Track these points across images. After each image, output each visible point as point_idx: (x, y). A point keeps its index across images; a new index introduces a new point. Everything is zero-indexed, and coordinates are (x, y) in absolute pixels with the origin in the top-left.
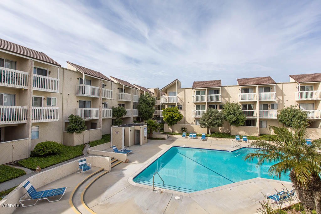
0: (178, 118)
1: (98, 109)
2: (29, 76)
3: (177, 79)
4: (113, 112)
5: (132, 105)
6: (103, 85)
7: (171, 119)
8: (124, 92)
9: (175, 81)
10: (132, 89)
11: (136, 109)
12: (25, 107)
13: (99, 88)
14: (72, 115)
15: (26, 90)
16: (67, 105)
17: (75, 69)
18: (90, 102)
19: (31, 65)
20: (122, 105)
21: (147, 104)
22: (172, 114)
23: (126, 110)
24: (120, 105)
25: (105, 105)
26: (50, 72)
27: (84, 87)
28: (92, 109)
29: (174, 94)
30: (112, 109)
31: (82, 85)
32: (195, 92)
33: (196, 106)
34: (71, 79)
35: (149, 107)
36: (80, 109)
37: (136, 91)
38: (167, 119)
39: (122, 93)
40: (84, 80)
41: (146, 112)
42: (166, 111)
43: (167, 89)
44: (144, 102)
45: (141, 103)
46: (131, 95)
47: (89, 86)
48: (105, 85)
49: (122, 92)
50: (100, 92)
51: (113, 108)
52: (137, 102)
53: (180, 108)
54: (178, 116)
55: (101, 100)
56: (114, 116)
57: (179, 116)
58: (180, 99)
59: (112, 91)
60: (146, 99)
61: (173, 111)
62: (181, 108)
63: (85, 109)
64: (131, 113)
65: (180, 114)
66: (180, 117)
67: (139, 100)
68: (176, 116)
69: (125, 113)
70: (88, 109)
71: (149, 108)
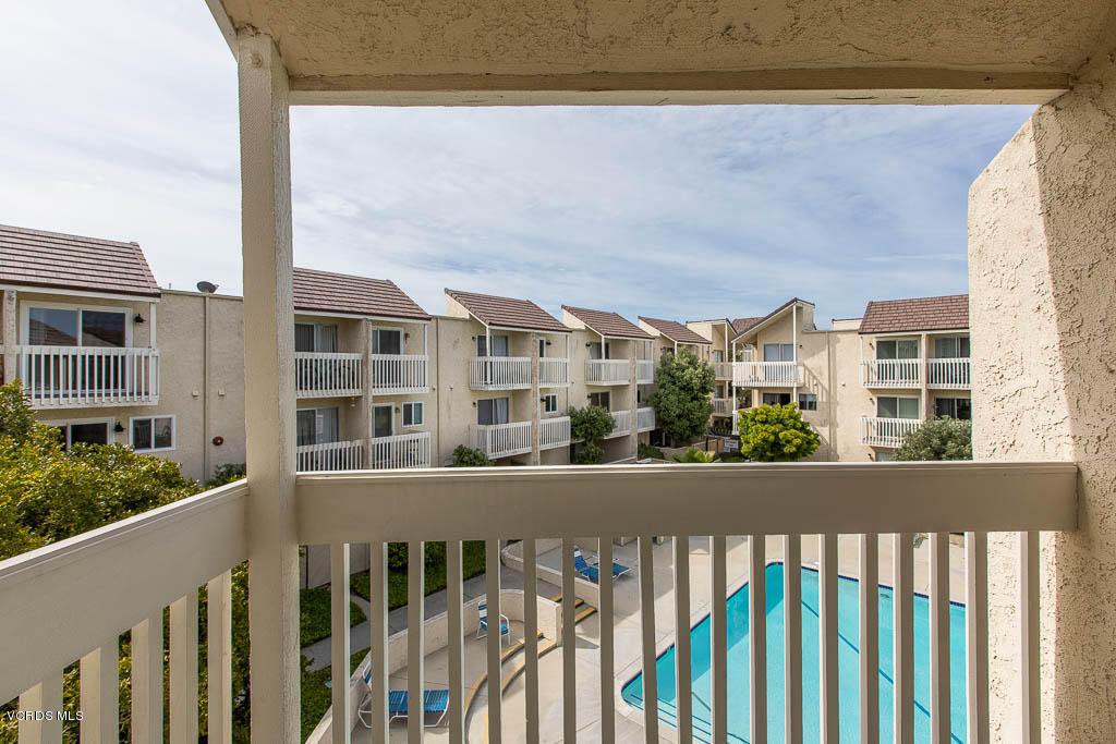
0: (798, 447)
1: (529, 423)
2: (364, 362)
3: (796, 300)
4: (574, 426)
5: (632, 396)
6: (542, 342)
7: (772, 451)
8: (607, 357)
9: (787, 305)
10: (631, 344)
11: (646, 406)
12: (358, 443)
13: (528, 359)
14: (460, 447)
15: (358, 398)
16: (449, 417)
17: (465, 313)
18: (507, 399)
19: (367, 335)
20: (601, 399)
21: (682, 388)
22: (776, 434)
23: (613, 414)
24: (594, 398)
25: (549, 403)
26: (406, 335)
27: (488, 364)
28: (512, 425)
29: (785, 351)
30: (568, 418)
31: (483, 359)
32: (875, 345)
33: (879, 399)
34: (456, 342)
35: (692, 399)
36: (482, 427)
37: (648, 344)
38: (755, 449)
39: (596, 361)
40: (488, 339)
41: (679, 417)
42: (753, 420)
43: (756, 335)
44: (674, 383)
45: (663, 386)
46: (627, 361)
47: (503, 359)
48: (548, 344)
49: (601, 358)
50: (533, 371)
51: (572, 413)
52: (649, 381)
53: (807, 403)
54: (798, 441)
55: (535, 394)
56: (574, 435)
57: (803, 439)
58: (810, 371)
59: (568, 360)
60: (678, 374)
61: (780, 421)
62: (813, 406)
63: (492, 427)
64: (631, 420)
65: (808, 433)
66: (805, 446)
67: (658, 373)
68: (788, 442)
69: (609, 426)
70: (502, 426)
71: (689, 405)
